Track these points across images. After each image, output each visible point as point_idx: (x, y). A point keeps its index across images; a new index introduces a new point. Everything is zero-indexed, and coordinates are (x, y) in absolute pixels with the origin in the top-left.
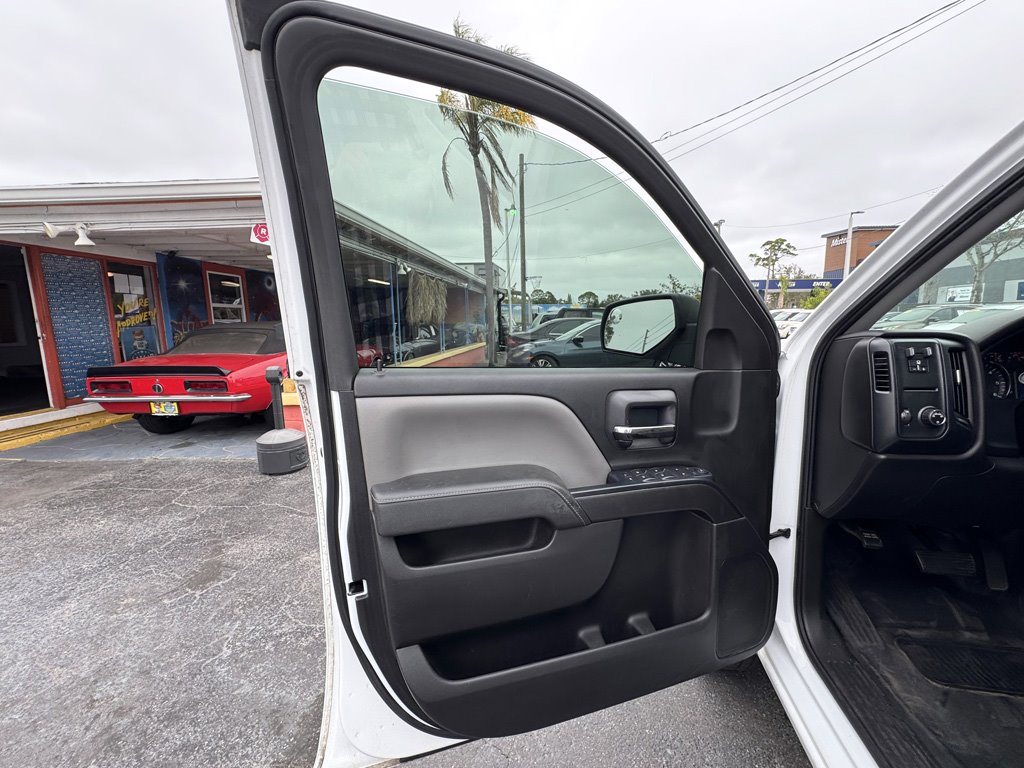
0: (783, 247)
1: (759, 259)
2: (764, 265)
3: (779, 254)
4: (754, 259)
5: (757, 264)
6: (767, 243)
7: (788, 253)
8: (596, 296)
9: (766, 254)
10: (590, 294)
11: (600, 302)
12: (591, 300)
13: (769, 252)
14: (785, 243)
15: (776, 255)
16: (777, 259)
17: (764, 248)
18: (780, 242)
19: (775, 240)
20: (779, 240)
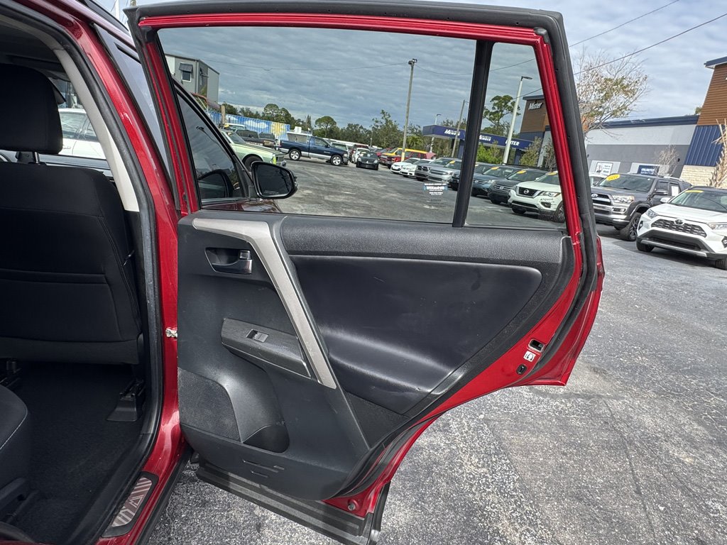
0: (509, 104)
2: (490, 119)
3: (505, 112)
6: (493, 100)
9: (494, 108)
10: (328, 120)
12: (329, 126)
13: (496, 108)
14: (512, 101)
15: (502, 112)
16: (502, 115)
18: (507, 99)
19: (502, 96)
20: (505, 96)
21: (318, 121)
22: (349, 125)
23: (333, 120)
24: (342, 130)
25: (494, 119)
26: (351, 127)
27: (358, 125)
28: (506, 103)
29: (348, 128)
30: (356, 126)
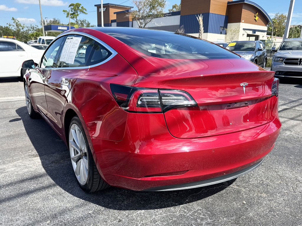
0: (80, 8)
1: (68, 14)
2: (71, 18)
3: (79, 13)
4: (66, 14)
5: (67, 17)
6: (70, 6)
7: (83, 12)
9: (72, 11)
13: (73, 10)
14: (81, 6)
15: (77, 13)
16: (78, 15)
17: (70, 8)
18: (78, 5)
19: (75, 4)
20: (77, 4)
25: (74, 18)
28: (78, 8)
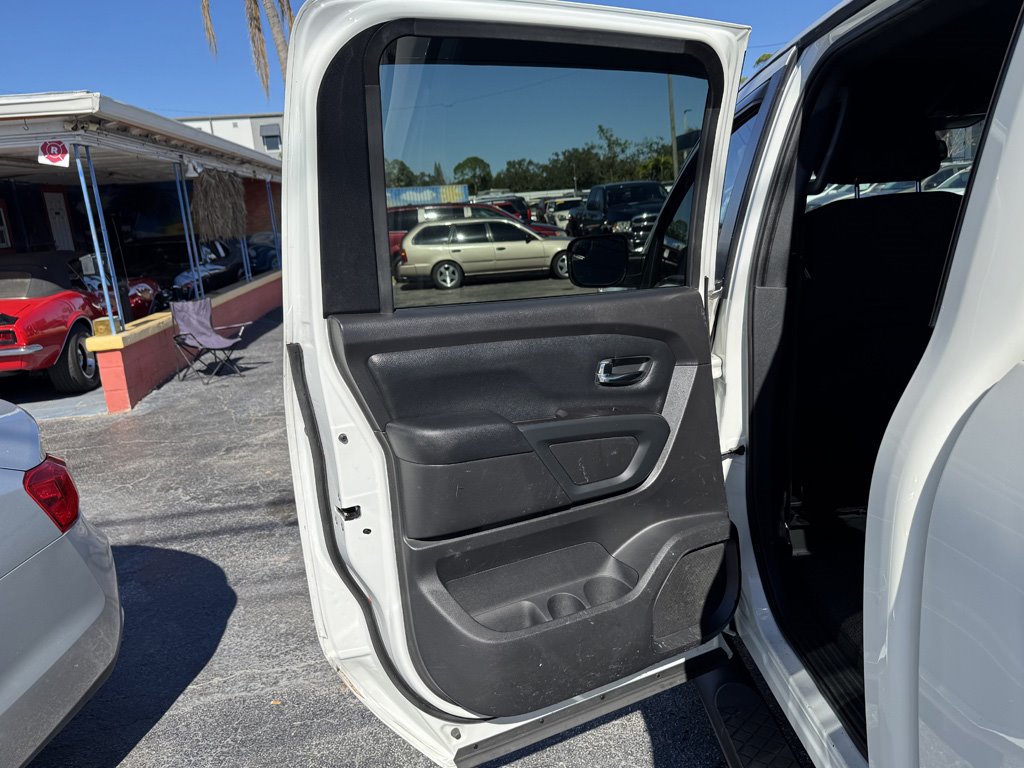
8: (485, 166)
10: (475, 162)
11: (494, 174)
12: (478, 172)
21: (459, 168)
22: (509, 163)
23: (482, 161)
24: (499, 175)
26: (514, 167)
27: (524, 160)
29: (508, 170)
30: (520, 163)
